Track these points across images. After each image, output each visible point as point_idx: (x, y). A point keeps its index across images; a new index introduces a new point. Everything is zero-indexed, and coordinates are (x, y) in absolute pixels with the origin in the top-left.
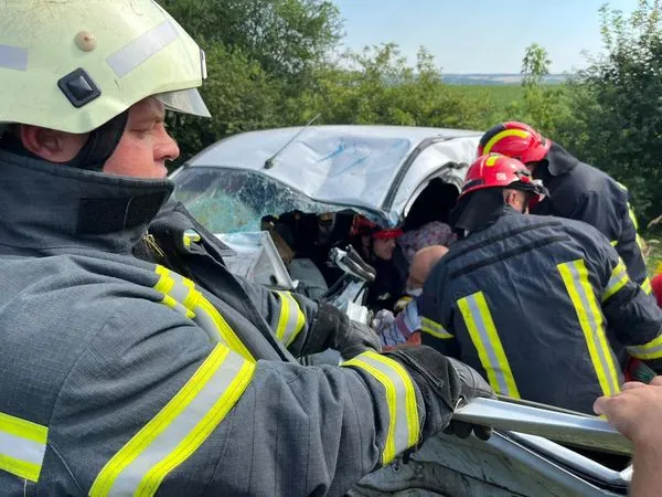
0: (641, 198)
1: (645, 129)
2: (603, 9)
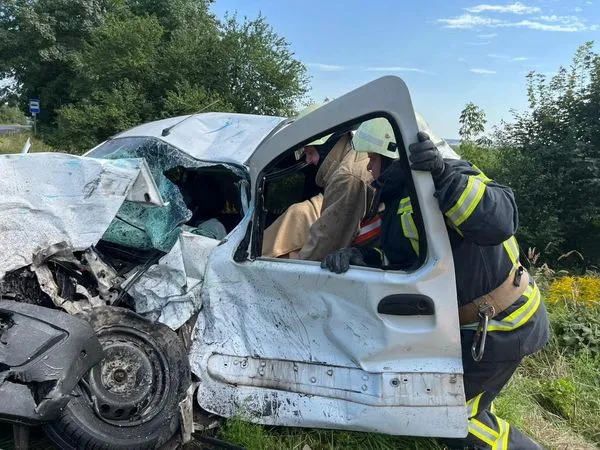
0: (555, 234)
1: (561, 176)
2: (530, 75)
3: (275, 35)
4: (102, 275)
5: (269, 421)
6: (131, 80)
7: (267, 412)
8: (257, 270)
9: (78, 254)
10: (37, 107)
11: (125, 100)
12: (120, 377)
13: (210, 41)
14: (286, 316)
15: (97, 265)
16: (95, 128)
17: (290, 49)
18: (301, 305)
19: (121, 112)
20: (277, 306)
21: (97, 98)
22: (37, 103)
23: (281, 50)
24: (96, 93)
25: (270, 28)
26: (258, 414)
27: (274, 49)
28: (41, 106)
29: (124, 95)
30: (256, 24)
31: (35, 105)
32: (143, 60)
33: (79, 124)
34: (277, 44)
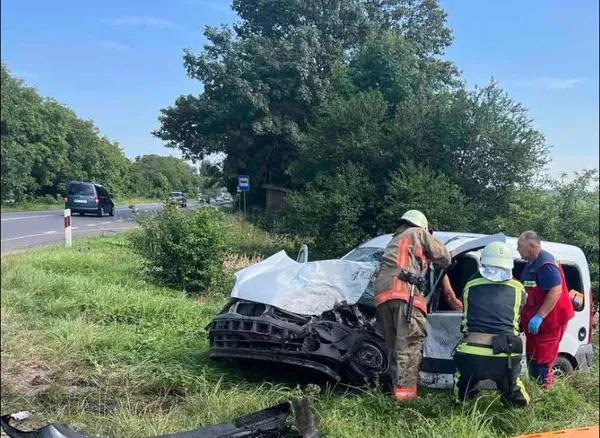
3: (510, 102)
4: (360, 317)
5: (434, 386)
6: (354, 162)
7: (433, 382)
8: (434, 317)
9: (351, 306)
10: (247, 185)
11: (348, 184)
12: (369, 358)
13: (438, 113)
14: (446, 338)
15: (358, 314)
16: (320, 216)
17: (529, 115)
18: (452, 332)
19: (345, 198)
20: (442, 334)
21: (320, 183)
22: (246, 179)
23: (517, 116)
24: (320, 177)
25: (504, 93)
26: (429, 384)
27: (510, 116)
28: (251, 183)
29: (347, 179)
30: (489, 90)
31: (244, 182)
32: (366, 140)
33: (304, 212)
34: (513, 111)
